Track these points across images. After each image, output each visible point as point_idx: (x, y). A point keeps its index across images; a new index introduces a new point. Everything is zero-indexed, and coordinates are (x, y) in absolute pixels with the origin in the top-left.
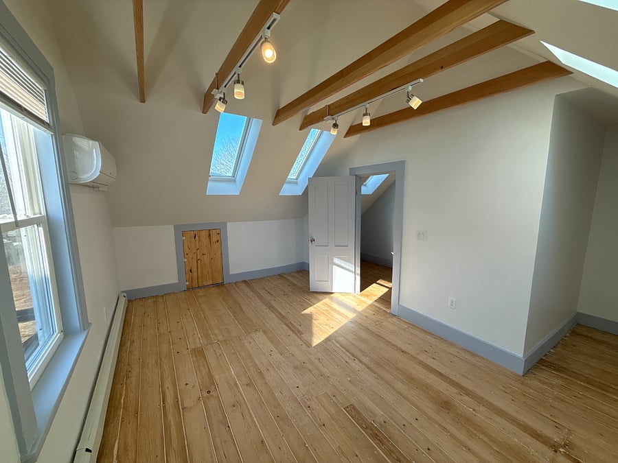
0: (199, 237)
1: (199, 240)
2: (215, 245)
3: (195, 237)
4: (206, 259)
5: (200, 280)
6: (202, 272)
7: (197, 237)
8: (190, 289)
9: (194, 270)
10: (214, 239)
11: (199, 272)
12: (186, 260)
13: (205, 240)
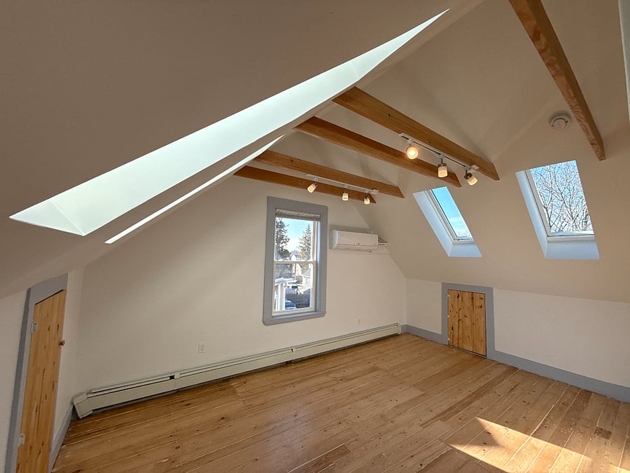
0: (462, 298)
1: (462, 300)
2: (477, 311)
3: (458, 296)
4: (468, 321)
5: (460, 342)
6: (462, 333)
7: (460, 298)
8: (450, 346)
9: (456, 328)
10: (478, 303)
11: (460, 331)
12: (449, 316)
13: (468, 302)
